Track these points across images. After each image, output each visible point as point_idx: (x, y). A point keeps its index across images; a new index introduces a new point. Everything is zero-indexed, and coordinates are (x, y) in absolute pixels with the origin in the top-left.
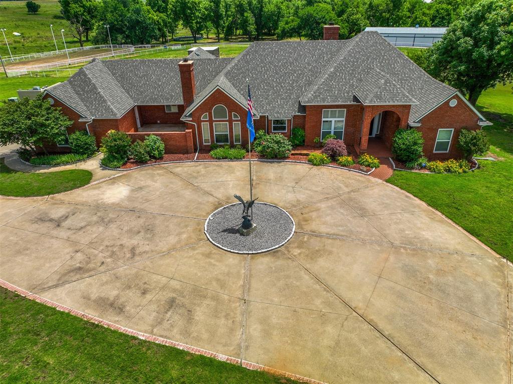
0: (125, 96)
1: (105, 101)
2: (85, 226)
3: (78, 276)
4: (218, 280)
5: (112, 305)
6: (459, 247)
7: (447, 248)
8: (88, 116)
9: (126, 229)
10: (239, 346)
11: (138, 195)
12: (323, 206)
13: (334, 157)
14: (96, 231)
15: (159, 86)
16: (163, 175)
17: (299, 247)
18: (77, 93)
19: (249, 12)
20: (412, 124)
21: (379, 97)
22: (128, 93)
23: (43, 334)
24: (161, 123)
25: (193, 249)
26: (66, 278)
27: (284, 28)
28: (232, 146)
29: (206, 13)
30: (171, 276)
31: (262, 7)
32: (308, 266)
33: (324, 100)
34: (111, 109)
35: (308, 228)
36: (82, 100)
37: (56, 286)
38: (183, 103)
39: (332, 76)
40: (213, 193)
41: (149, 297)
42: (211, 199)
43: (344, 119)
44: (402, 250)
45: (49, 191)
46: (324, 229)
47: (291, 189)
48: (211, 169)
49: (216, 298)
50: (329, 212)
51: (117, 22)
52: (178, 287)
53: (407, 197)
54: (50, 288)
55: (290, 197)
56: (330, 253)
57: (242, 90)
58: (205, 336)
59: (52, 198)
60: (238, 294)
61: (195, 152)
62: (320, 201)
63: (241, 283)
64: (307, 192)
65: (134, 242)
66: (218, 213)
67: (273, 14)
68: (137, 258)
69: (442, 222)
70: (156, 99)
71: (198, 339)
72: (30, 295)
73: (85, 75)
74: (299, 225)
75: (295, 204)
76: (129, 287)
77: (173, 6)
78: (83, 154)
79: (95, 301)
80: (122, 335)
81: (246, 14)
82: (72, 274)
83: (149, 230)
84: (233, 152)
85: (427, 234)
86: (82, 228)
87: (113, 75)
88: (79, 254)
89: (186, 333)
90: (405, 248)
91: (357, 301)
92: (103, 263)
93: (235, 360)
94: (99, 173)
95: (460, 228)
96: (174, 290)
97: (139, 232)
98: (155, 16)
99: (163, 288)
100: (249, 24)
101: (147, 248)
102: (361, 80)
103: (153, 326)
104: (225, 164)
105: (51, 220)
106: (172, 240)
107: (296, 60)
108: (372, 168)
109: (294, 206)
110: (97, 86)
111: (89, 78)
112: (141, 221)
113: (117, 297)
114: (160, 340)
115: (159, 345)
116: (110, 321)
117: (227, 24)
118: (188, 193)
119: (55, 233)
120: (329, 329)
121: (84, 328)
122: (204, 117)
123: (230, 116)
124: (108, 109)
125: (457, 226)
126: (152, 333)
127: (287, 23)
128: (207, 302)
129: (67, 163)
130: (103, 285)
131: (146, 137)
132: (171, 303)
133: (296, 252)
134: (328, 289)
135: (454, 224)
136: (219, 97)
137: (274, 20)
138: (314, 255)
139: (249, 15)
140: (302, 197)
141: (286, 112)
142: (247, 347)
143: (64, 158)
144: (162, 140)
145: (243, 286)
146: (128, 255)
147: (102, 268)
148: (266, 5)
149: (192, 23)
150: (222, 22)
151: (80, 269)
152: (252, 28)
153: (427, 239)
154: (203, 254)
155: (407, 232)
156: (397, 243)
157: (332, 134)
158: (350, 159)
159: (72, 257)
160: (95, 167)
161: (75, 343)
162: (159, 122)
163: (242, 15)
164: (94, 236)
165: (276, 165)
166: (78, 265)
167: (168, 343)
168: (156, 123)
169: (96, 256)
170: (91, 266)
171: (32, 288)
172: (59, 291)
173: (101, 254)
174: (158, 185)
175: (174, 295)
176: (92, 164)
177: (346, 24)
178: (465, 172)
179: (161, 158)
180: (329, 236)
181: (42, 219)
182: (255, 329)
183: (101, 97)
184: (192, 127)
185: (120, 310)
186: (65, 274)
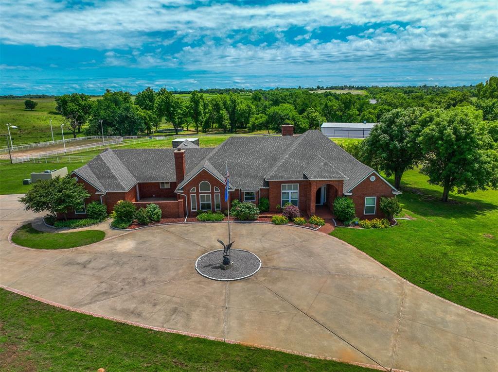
0: (130, 176)
1: (116, 179)
2: (105, 267)
3: (105, 297)
4: (206, 297)
5: (132, 312)
6: (376, 274)
7: (367, 275)
8: (103, 190)
9: (136, 268)
10: (223, 332)
11: (142, 247)
12: (282, 250)
13: (291, 218)
14: (113, 270)
15: (157, 168)
16: (161, 233)
17: (264, 276)
18: (95, 173)
19: (224, 110)
20: (346, 194)
21: (320, 175)
22: (133, 174)
23: (86, 330)
24: (155, 197)
25: (188, 279)
26: (96, 299)
27: (254, 123)
28: (214, 212)
29: (187, 110)
30: (173, 295)
31: (235, 106)
32: (270, 287)
33: (282, 177)
34: (121, 185)
35: (270, 265)
36: (98, 178)
37: (90, 303)
38: (176, 181)
39: (287, 161)
40: (200, 244)
41: (158, 307)
42: (199, 248)
43: (298, 191)
44: (336, 276)
45: (73, 245)
46: (282, 265)
47: (259, 241)
48: (198, 228)
49: (206, 307)
50: (286, 254)
51: (109, 117)
52: (179, 301)
53: (343, 244)
54: (86, 304)
55: (258, 245)
56: (286, 279)
57: (221, 171)
58: (200, 327)
59: (76, 250)
60: (222, 304)
61: (185, 216)
62: (280, 248)
63: (223, 297)
65: (144, 275)
66: (205, 257)
67: (244, 111)
68: (147, 285)
70: (154, 178)
71: (195, 329)
72: (72, 309)
73: (102, 160)
74: (264, 263)
75: (262, 250)
76: (144, 302)
77: (159, 105)
78: (97, 218)
79: (120, 311)
80: (141, 328)
81: (221, 112)
82: (100, 296)
83: (154, 269)
84: (214, 216)
86: (103, 268)
87: (121, 160)
88: (103, 284)
89: (186, 326)
90: (338, 275)
91: (303, 306)
92: (122, 289)
93: (220, 339)
94: (110, 232)
96: (176, 303)
97: (147, 270)
98: (142, 113)
99: (168, 302)
100: (224, 119)
101: (154, 279)
102: (308, 163)
103: (163, 324)
104: (208, 225)
105: (78, 264)
106: (172, 274)
107: (261, 149)
108: (319, 225)
109: (261, 251)
110: (110, 168)
111: (104, 163)
112: (148, 263)
113: (136, 308)
114: (168, 331)
115: (168, 333)
116: (132, 321)
117: (204, 120)
118: (181, 245)
119: (83, 271)
120: (284, 321)
121: (115, 326)
122: (193, 190)
123: (212, 189)
124: (118, 185)
126: (163, 327)
127: (256, 119)
128: (200, 309)
129: (84, 226)
130: (124, 301)
131: (148, 205)
132: (175, 310)
133: (262, 279)
134: (283, 299)
136: (204, 175)
137: (246, 117)
138: (275, 281)
139: (224, 112)
140: (267, 245)
141: (255, 187)
142: (228, 332)
143: (82, 222)
144: (160, 207)
145: (225, 299)
146: (140, 284)
147: (122, 292)
148: (238, 104)
149: (174, 118)
150: (201, 118)
151: (106, 293)
152: (227, 123)
154: (195, 282)
155: (341, 266)
156: (333, 272)
157: (290, 202)
158: (302, 219)
159: (99, 286)
160: (107, 228)
161: (110, 334)
162: (154, 196)
163: (218, 112)
164: (113, 273)
165: (247, 225)
166: (104, 290)
167: (175, 332)
168: (152, 197)
169: (116, 285)
170: (114, 291)
171: (74, 305)
172: (92, 306)
173: (120, 284)
174: (158, 239)
175: (176, 306)
176: (104, 226)
177: (307, 120)
178: (386, 227)
179: (158, 221)
180: (285, 269)
181: (71, 263)
182: (234, 323)
183: (114, 176)
184: (183, 198)
185: (139, 315)
186: (96, 296)
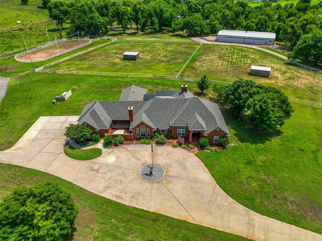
3: (108, 189)
4: (144, 190)
5: (119, 197)
6: (207, 181)
7: (204, 181)
8: (98, 129)
9: (117, 174)
10: (149, 207)
11: (118, 160)
13: (180, 145)
14: (109, 174)
15: (120, 112)
16: (124, 151)
17: (165, 180)
19: (155, 16)
20: (205, 135)
21: (194, 128)
22: (109, 115)
23: (105, 204)
25: (137, 181)
26: (106, 189)
27: (174, 28)
28: (147, 138)
30: (132, 189)
31: (162, 14)
32: (167, 186)
33: (178, 124)
34: (105, 125)
35: (168, 174)
38: (129, 119)
39: (181, 115)
40: (141, 160)
41: (127, 195)
42: (141, 162)
43: (185, 130)
44: (192, 182)
45: (90, 158)
46: (173, 174)
47: (165, 158)
48: (140, 148)
49: (143, 195)
51: (81, 24)
52: (134, 192)
54: (103, 192)
55: (164, 161)
56: (173, 182)
57: (150, 118)
58: (141, 204)
59: (92, 161)
60: (149, 194)
61: (134, 140)
63: (150, 191)
64: (170, 159)
65: (121, 178)
66: (143, 168)
67: (168, 18)
68: (122, 183)
69: (206, 172)
72: (99, 194)
74: (166, 173)
76: (122, 192)
79: (115, 196)
80: (123, 204)
81: (153, 18)
82: (107, 188)
83: (124, 174)
84: (147, 141)
85: (200, 176)
86: (105, 173)
88: (107, 182)
89: (137, 204)
92: (114, 185)
93: (148, 210)
94: (104, 150)
95: (210, 174)
97: (121, 175)
98: (102, 20)
99: (131, 192)
100: (155, 24)
101: (124, 180)
103: (130, 202)
105: (95, 170)
106: (131, 178)
108: (192, 149)
110: (100, 116)
111: (96, 113)
112: (121, 171)
113: (120, 195)
114: (132, 206)
116: (119, 201)
119: (97, 175)
121: (114, 203)
123: (146, 129)
125: (210, 173)
126: (129, 204)
128: (141, 196)
130: (115, 191)
131: (118, 136)
132: (133, 196)
133: (164, 182)
134: (171, 193)
135: (209, 173)
136: (142, 124)
137: (169, 21)
138: (169, 183)
139: (155, 19)
141: (165, 127)
142: (151, 207)
143: (91, 143)
144: (123, 137)
146: (120, 183)
147: (114, 187)
148: (164, 12)
149: (123, 23)
150: (140, 22)
151: (108, 187)
152: (157, 26)
153: (200, 178)
154: (140, 182)
155: (195, 176)
156: (191, 179)
157: (181, 134)
158: (185, 146)
159: (105, 183)
161: (113, 206)
162: (119, 122)
163: (151, 19)
164: (109, 176)
166: (108, 186)
169: (111, 183)
170: (111, 186)
171: (98, 192)
172: (105, 193)
174: (123, 156)
175: (134, 194)
176: (100, 145)
177: (209, 26)
178: (221, 151)
179: (123, 143)
180: (174, 177)
181: (92, 170)
182: (153, 203)
184: (133, 132)
185: (121, 198)
186: (105, 189)
